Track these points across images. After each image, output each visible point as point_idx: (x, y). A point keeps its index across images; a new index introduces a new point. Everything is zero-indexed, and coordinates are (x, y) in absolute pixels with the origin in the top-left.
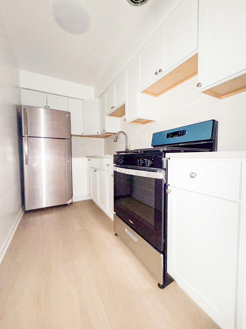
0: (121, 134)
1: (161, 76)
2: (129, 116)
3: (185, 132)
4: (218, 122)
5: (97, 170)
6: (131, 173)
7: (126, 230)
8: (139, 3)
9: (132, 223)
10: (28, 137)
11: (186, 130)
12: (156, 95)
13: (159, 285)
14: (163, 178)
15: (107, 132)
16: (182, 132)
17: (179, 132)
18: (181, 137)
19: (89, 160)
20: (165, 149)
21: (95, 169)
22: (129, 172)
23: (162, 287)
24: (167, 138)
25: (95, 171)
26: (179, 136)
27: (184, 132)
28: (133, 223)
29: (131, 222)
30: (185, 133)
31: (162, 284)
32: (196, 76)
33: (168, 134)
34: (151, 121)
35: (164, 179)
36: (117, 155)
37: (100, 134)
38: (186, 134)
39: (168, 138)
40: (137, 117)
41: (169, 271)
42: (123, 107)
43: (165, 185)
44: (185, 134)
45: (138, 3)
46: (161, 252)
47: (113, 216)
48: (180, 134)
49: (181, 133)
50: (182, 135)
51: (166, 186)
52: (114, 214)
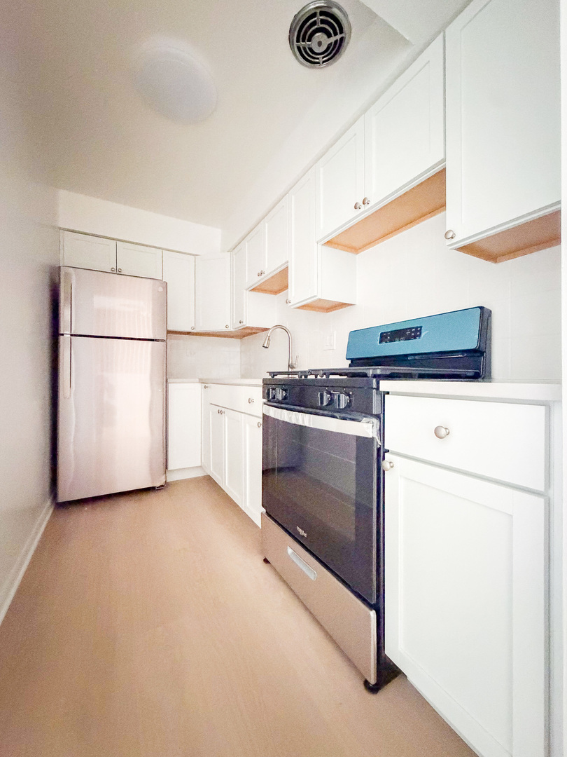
0: (279, 330)
1: (366, 211)
2: (298, 292)
3: (420, 331)
4: (491, 311)
5: (223, 410)
6: (303, 421)
7: (290, 551)
8: (321, 63)
9: (303, 536)
10: (72, 335)
11: (421, 327)
12: (356, 250)
13: (366, 683)
14: (375, 436)
15: (247, 325)
16: (414, 330)
17: (406, 330)
18: (412, 341)
19: (205, 387)
20: (378, 372)
21: (220, 409)
22: (297, 420)
23: (373, 689)
24: (381, 342)
25: (220, 412)
26: (408, 338)
27: (418, 331)
28: (305, 535)
29: (302, 532)
30: (421, 334)
31: (373, 681)
32: (443, 213)
33: (382, 334)
34: (346, 304)
35: (377, 437)
36: (270, 379)
37: (231, 329)
38: (423, 334)
39: (384, 344)
40: (315, 296)
41: (389, 652)
42: (284, 273)
43: (379, 450)
44: (420, 336)
45: (318, 63)
46: (371, 607)
47: (260, 516)
48: (410, 334)
49: (411, 331)
50: (415, 337)
51: (381, 453)
52: (262, 513)
